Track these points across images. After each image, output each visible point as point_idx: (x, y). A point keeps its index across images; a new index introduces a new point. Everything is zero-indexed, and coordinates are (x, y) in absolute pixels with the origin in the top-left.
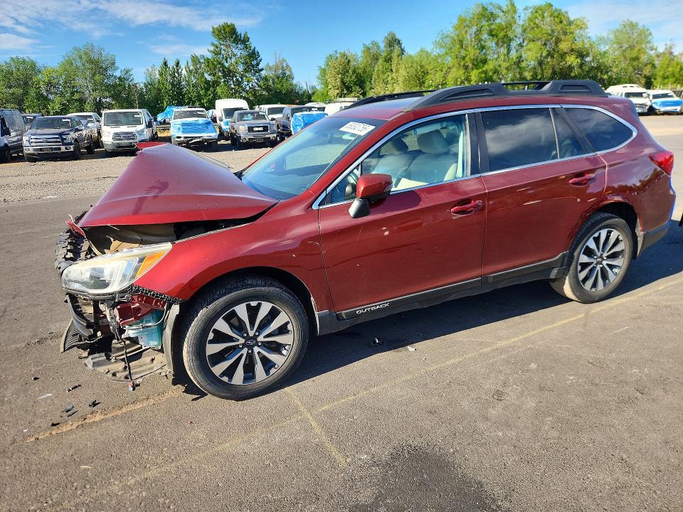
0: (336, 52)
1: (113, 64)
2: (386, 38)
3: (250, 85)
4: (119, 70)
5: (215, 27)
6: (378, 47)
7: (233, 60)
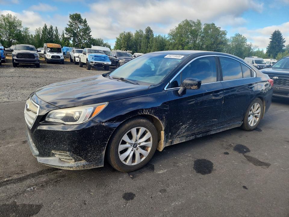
0: (124, 32)
1: (20, 25)
2: (146, 29)
3: (85, 42)
4: (23, 28)
5: (71, 14)
6: (142, 32)
7: (78, 30)
